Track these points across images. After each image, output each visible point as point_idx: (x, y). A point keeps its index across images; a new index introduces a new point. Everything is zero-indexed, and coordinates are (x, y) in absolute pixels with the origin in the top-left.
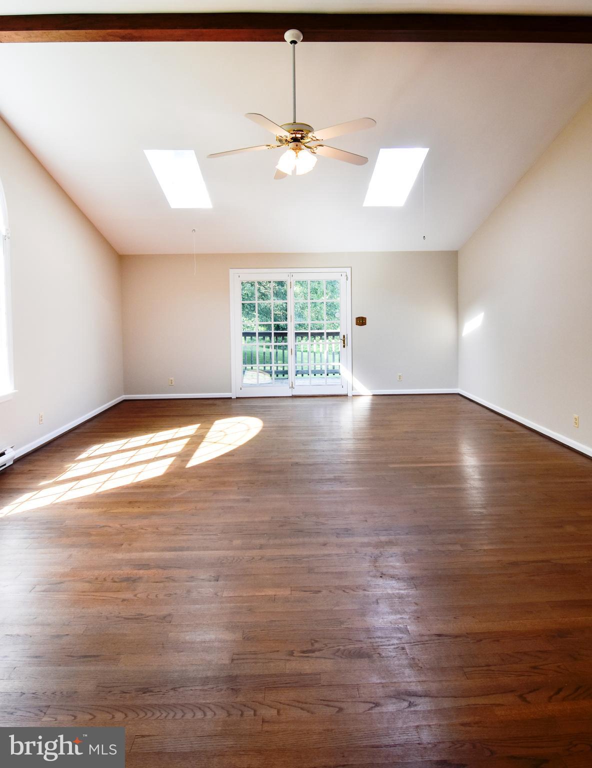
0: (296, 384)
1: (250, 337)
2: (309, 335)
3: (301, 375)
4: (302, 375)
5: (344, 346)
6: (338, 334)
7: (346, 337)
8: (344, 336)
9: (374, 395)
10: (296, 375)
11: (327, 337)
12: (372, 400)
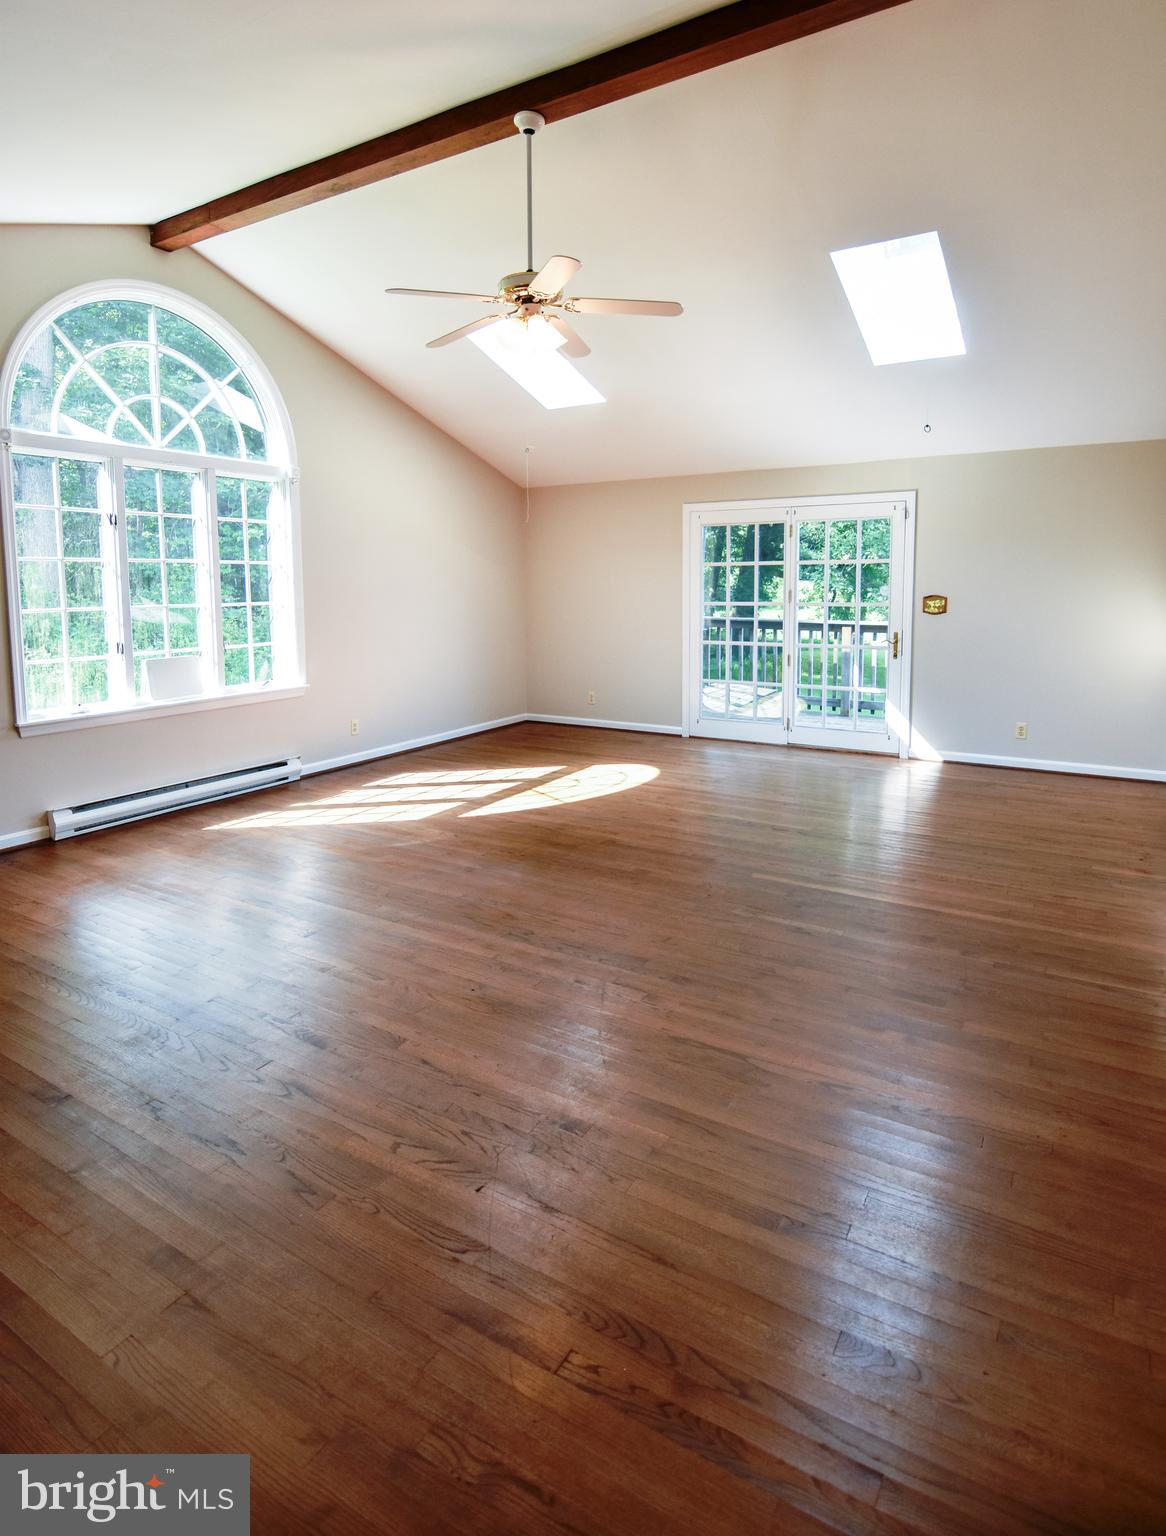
0: (796, 723)
1: (772, 631)
2: (826, 628)
3: (870, 711)
4: (873, 712)
5: (895, 656)
6: (883, 629)
7: (900, 636)
8: (896, 635)
9: (945, 762)
10: (860, 710)
11: (861, 633)
12: (942, 771)
